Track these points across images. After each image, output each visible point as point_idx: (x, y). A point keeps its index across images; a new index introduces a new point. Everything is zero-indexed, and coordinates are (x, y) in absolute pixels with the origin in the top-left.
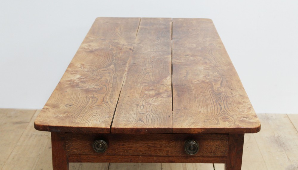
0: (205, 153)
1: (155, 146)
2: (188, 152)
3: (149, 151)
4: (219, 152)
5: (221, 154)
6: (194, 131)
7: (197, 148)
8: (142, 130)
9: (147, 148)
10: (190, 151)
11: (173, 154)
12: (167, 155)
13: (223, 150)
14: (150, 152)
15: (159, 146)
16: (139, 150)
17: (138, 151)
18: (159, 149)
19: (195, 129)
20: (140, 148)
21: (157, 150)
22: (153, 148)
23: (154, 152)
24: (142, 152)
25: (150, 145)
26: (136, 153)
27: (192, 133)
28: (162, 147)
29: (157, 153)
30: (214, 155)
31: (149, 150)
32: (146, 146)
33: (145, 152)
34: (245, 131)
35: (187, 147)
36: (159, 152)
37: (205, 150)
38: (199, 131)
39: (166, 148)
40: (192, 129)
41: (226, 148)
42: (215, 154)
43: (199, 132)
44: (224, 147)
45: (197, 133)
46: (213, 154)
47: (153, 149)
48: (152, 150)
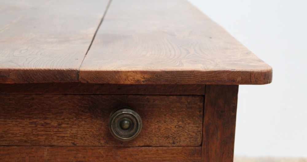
0: (155, 138)
1: (47, 124)
2: (117, 133)
3: (33, 135)
4: (184, 135)
5: (188, 140)
6: (127, 77)
7: (137, 124)
8: (9, 76)
9: (30, 129)
10: (122, 132)
11: (87, 142)
12: (73, 143)
13: (193, 132)
14: (36, 138)
15: (56, 125)
16: (12, 134)
17: (10, 135)
18: (55, 130)
19: (129, 74)
20: (15, 129)
21: (52, 133)
22: (42, 129)
23: (44, 137)
24: (19, 138)
25: (35, 120)
26: (5, 140)
27: (122, 83)
28: (63, 125)
29: (52, 139)
30: (174, 143)
31: (34, 133)
32: (26, 125)
33: (25, 139)
34: (239, 79)
35: (114, 121)
36: (55, 138)
37: (153, 131)
38: (139, 77)
39: (71, 127)
40: (121, 72)
41: (197, 127)
42: (176, 141)
43: (138, 81)
44: (194, 124)
45: (133, 82)
46: (171, 142)
47: (42, 131)
48: (40, 132)
